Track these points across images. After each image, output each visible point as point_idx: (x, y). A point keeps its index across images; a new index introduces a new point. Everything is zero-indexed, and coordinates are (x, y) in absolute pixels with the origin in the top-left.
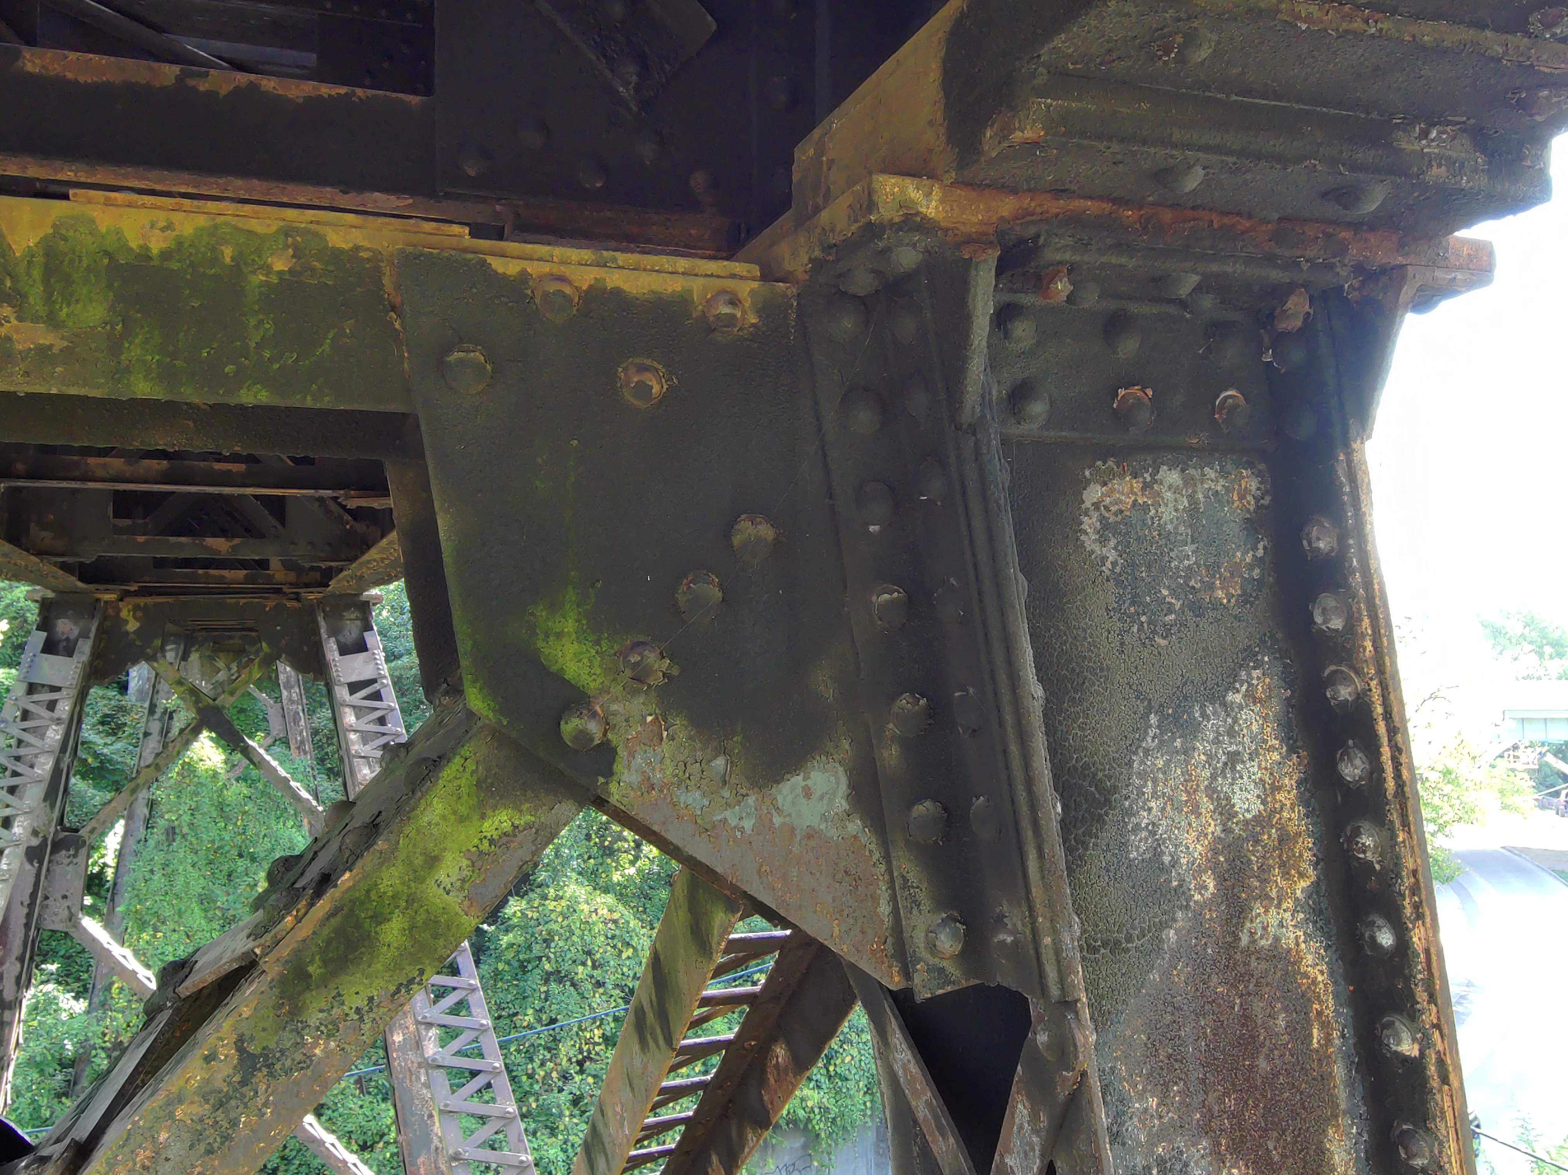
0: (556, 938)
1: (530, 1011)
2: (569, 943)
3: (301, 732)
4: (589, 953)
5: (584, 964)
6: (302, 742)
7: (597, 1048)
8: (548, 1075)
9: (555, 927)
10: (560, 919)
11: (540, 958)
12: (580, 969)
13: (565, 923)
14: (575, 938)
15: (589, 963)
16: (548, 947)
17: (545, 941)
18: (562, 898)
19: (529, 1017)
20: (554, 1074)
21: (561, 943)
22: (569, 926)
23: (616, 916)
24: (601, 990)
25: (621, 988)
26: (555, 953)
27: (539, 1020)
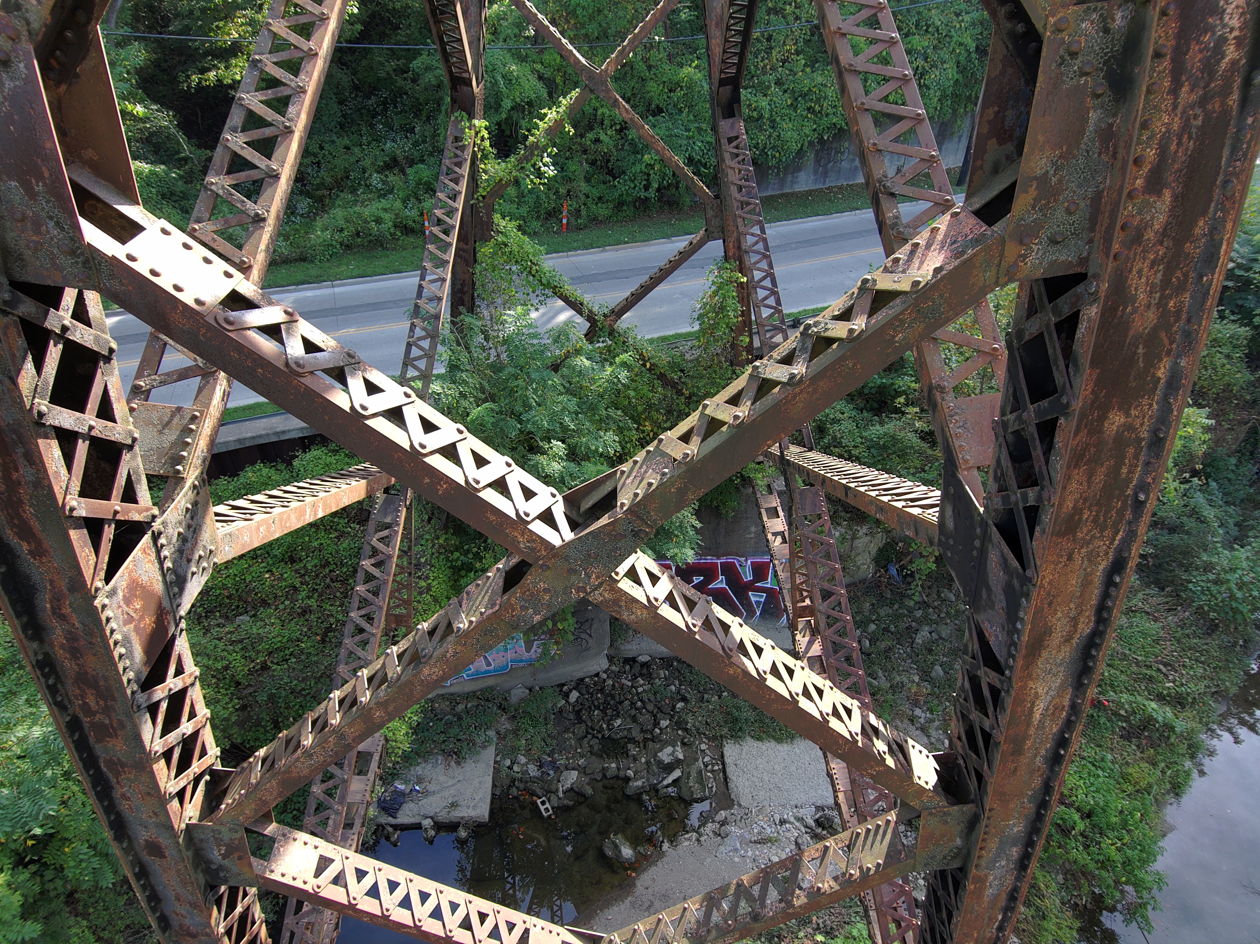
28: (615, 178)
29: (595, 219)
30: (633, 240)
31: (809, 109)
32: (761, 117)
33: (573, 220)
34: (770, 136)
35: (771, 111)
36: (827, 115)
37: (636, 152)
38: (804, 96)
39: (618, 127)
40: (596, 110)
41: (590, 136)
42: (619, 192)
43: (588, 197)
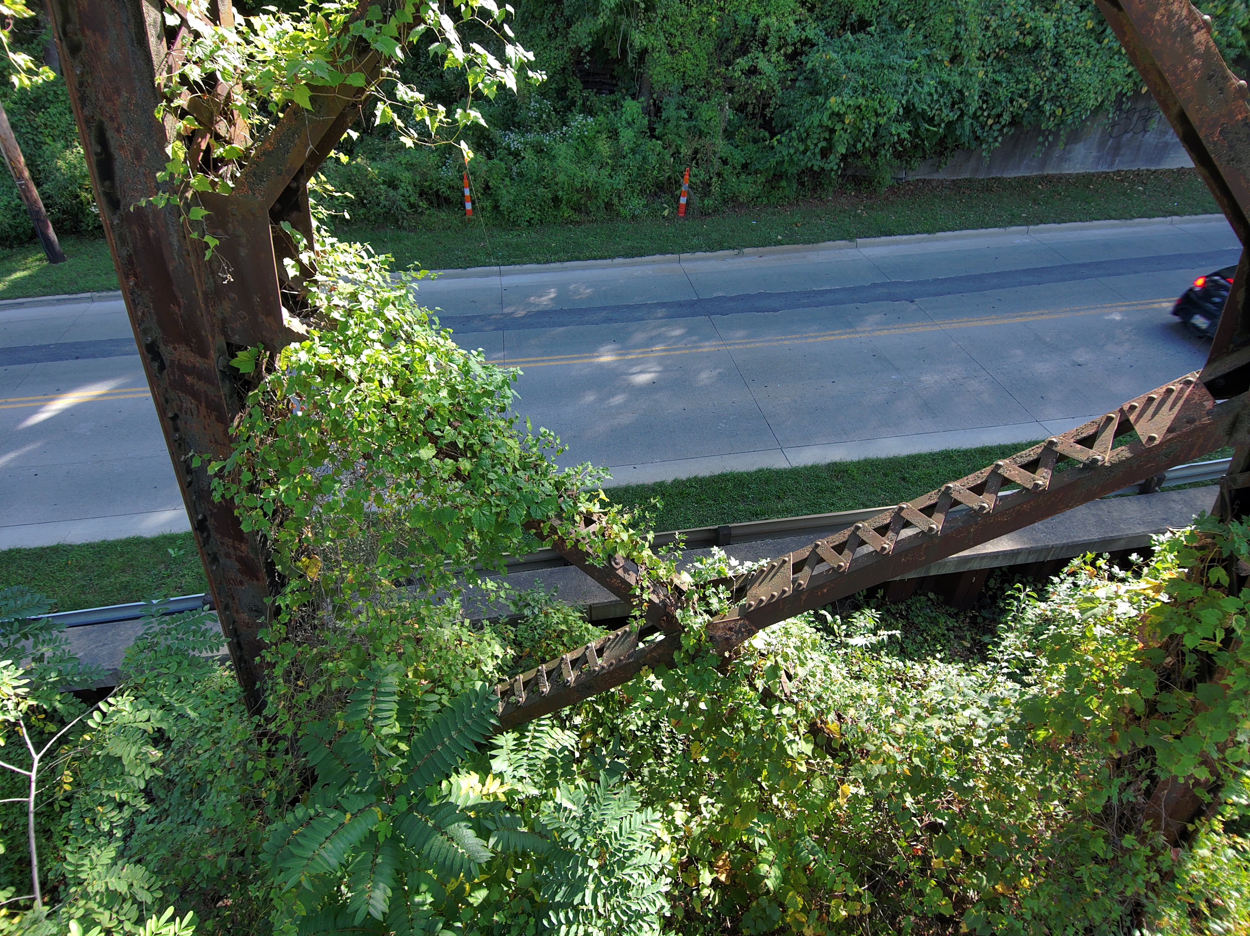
28: (773, 135)
29: (734, 198)
30: (792, 239)
33: (696, 200)
34: (1050, 80)
35: (1057, 37)
37: (815, 93)
39: (790, 50)
40: (756, 20)
41: (742, 63)
42: (778, 157)
43: (725, 162)
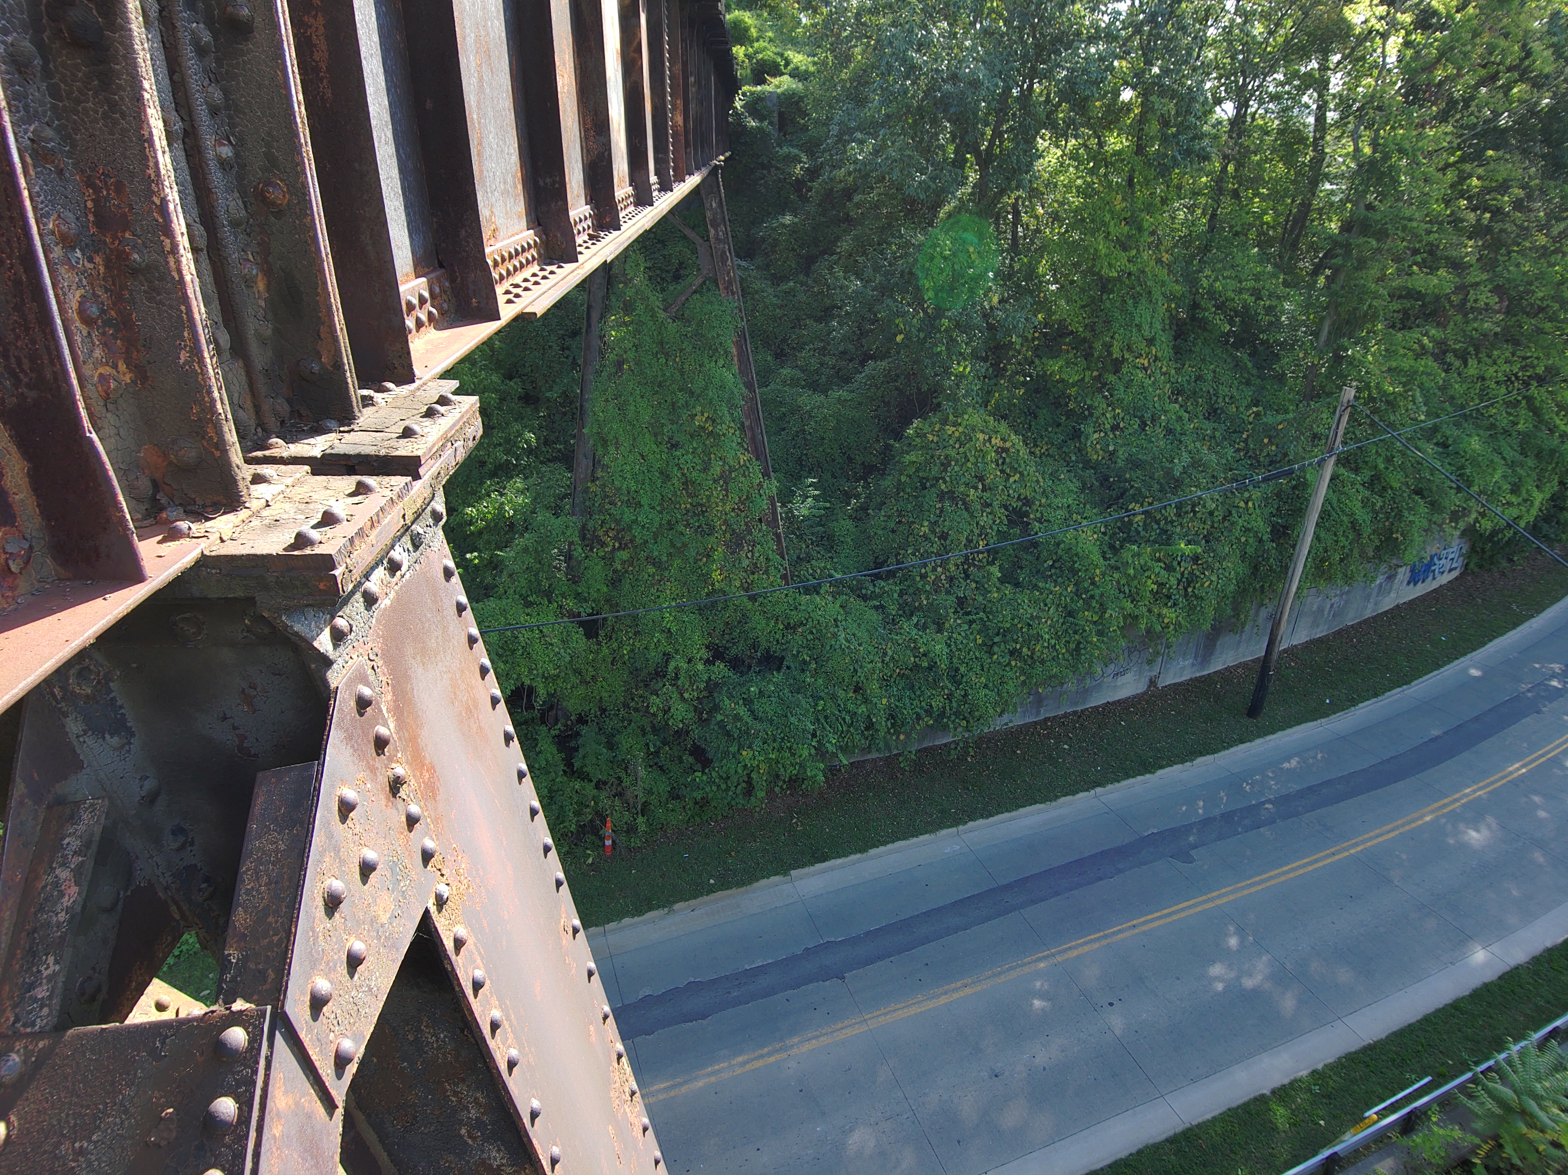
0: (953, 463)
1: (926, 523)
2: (964, 469)
3: (729, 273)
4: (981, 479)
5: (976, 488)
6: (730, 283)
7: (981, 556)
8: (938, 578)
9: (953, 453)
10: (957, 446)
11: (937, 479)
12: (972, 491)
13: (962, 450)
14: (969, 465)
15: (980, 487)
16: (945, 471)
17: (942, 464)
18: (960, 424)
19: (925, 529)
20: (943, 577)
21: (957, 468)
22: (965, 453)
23: (1008, 444)
24: (988, 510)
25: (1006, 507)
26: (950, 477)
27: (933, 532)
30: (724, 883)
31: (1012, 653)
32: (932, 667)
34: (950, 697)
35: (951, 656)
36: (1042, 662)
38: (1004, 633)
